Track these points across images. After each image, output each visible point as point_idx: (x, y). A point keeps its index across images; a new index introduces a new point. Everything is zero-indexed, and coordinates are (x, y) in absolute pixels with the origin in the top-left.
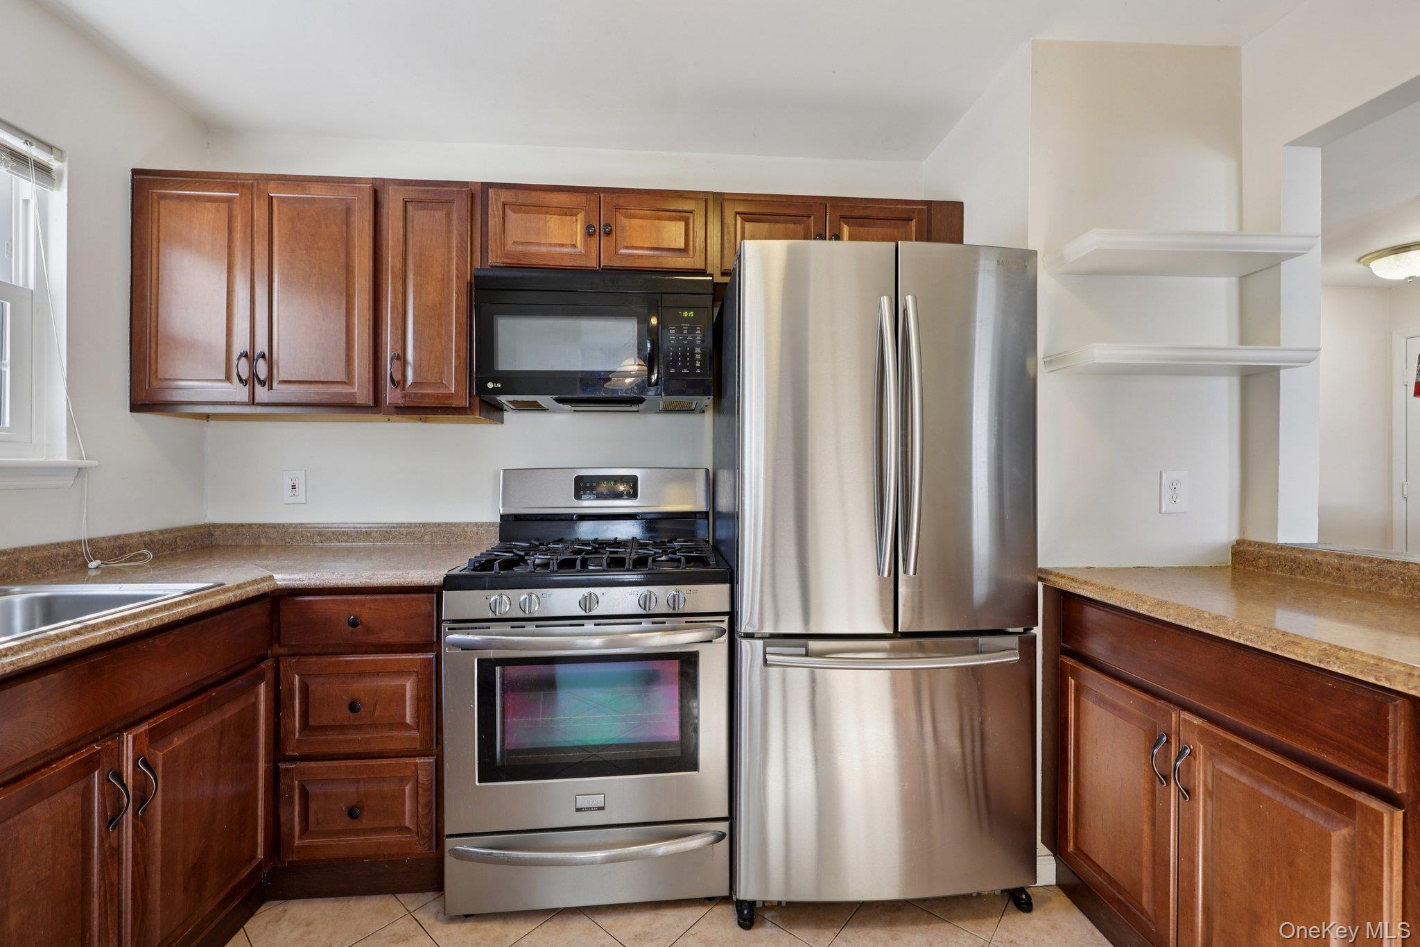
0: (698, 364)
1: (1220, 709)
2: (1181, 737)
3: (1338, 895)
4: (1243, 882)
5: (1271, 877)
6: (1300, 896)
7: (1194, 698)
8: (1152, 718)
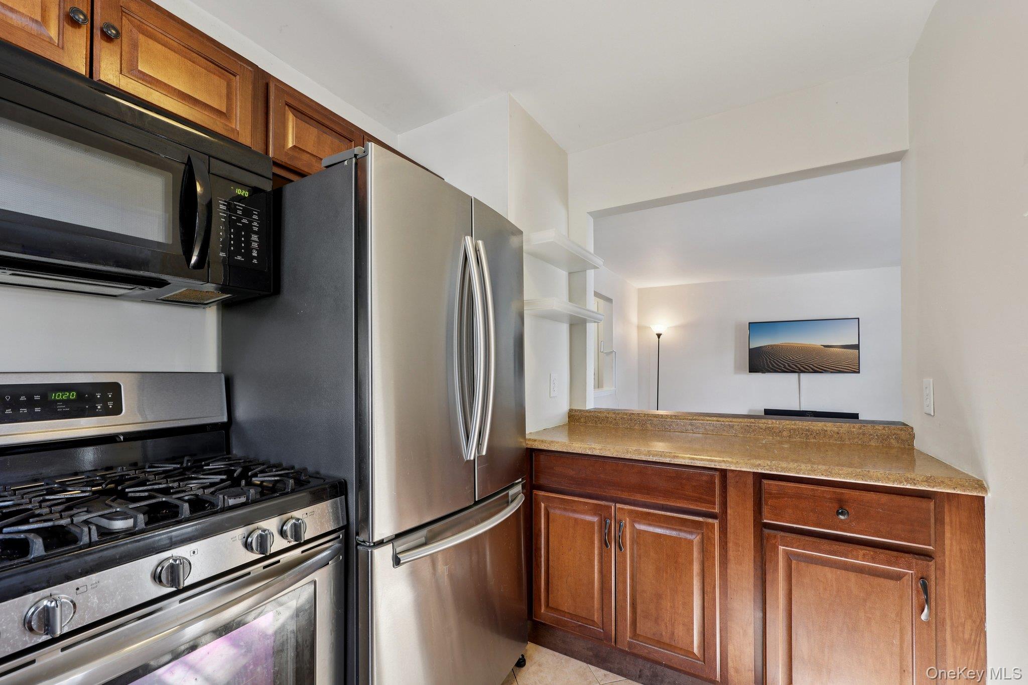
0: (255, 254)
1: (639, 497)
2: (617, 518)
3: (696, 568)
4: (653, 581)
5: (667, 573)
6: (680, 576)
7: (625, 496)
8: (600, 513)
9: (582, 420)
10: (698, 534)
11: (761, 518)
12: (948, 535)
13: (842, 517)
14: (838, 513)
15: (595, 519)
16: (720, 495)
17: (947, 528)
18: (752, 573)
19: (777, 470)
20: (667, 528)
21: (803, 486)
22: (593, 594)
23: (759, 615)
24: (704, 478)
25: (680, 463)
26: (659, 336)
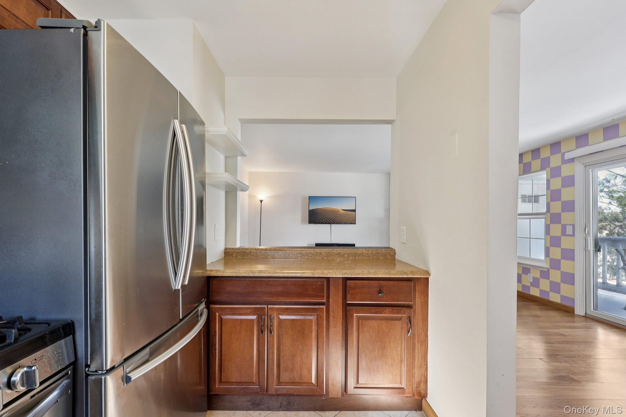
1: (282, 299)
2: (269, 314)
3: (314, 334)
4: (290, 348)
5: (298, 341)
6: (305, 341)
7: (274, 299)
8: (258, 313)
9: (234, 255)
10: (315, 315)
11: (346, 301)
12: (417, 296)
13: (380, 295)
14: (379, 293)
15: (254, 317)
16: (327, 291)
17: (417, 293)
18: (341, 331)
19: (354, 275)
20: (298, 315)
21: (365, 282)
22: (253, 365)
23: (344, 352)
24: (319, 283)
25: (307, 276)
26: (261, 201)
